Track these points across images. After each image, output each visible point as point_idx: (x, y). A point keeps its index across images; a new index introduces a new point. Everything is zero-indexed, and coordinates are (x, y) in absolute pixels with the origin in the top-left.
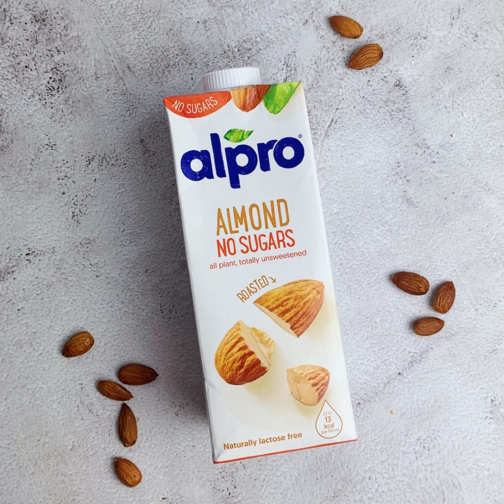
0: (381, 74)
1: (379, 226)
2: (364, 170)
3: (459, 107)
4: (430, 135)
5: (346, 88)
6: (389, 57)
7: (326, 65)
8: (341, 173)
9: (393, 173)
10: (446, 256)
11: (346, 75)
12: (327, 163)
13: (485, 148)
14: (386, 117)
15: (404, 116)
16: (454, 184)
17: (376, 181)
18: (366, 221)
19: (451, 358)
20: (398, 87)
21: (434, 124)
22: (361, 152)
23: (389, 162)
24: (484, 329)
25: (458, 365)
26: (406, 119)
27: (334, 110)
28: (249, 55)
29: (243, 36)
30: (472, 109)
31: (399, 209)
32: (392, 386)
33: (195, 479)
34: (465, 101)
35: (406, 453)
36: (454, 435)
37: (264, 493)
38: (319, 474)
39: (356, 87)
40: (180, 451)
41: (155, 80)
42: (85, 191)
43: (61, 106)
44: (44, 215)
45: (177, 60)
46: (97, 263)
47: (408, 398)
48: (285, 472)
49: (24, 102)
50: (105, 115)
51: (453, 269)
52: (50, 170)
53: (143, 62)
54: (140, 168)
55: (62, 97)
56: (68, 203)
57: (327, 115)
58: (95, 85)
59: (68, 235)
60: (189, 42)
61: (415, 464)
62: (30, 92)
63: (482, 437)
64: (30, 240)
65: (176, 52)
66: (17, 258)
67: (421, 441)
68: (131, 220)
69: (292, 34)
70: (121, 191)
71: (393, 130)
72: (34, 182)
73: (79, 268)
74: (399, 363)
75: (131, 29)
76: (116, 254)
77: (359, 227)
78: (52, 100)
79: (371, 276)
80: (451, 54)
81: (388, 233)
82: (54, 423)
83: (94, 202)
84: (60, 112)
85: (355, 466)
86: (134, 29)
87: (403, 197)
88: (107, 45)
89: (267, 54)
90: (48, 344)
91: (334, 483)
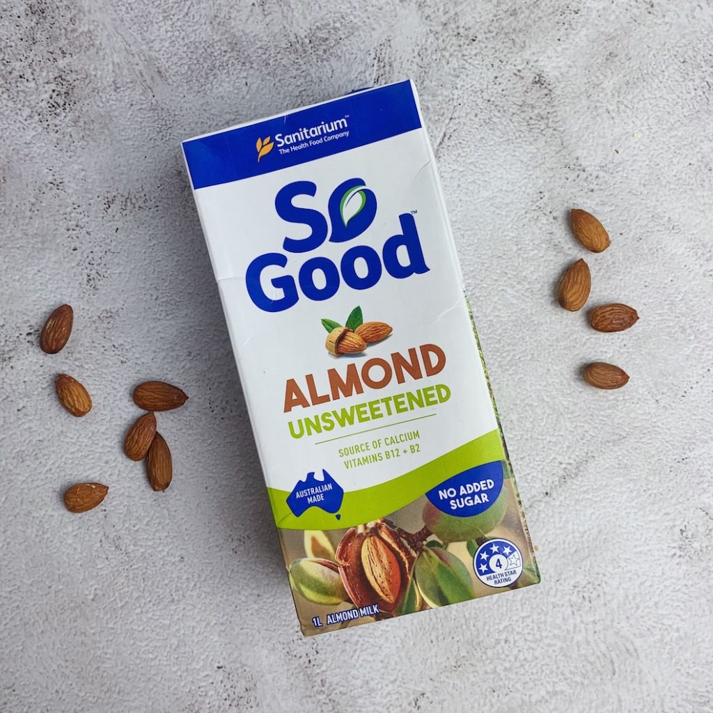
0: (513, 67)
2: (492, 205)
3: (628, 110)
4: (585, 151)
5: (464, 88)
6: (524, 42)
7: (434, 57)
9: (534, 208)
11: (463, 70)
14: (522, 128)
15: (548, 126)
16: (622, 221)
17: (509, 219)
18: (495, 278)
19: (621, 471)
20: (539, 85)
22: (487, 179)
24: (669, 429)
26: (551, 130)
27: (447, 121)
28: (324, 47)
30: (647, 112)
31: (543, 259)
32: (536, 511)
33: (261, 640)
34: (635, 100)
35: (558, 605)
36: (627, 579)
37: (357, 661)
38: (434, 634)
39: (477, 86)
40: (240, 602)
41: (196, 88)
42: (103, 245)
43: (69, 130)
44: (50, 279)
45: (225, 59)
46: (122, 345)
47: (560, 528)
48: (387, 632)
49: (18, 125)
50: (128, 139)
51: (622, 344)
52: (57, 218)
53: (179, 63)
54: (177, 211)
55: (70, 116)
56: (81, 263)
57: (437, 128)
58: (115, 98)
59: (82, 307)
60: (241, 33)
61: (571, 621)
62: (27, 112)
63: (667, 583)
64: (31, 314)
65: (224, 48)
66: (15, 338)
68: (167, 284)
70: (152, 244)
71: (532, 147)
72: (36, 234)
73: (98, 352)
74: (546, 479)
75: (161, 18)
78: (57, 122)
81: (528, 294)
82: (69, 563)
83: (116, 260)
84: (67, 137)
85: (485, 623)
86: (165, 18)
87: (549, 241)
88: (130, 42)
89: (350, 44)
91: (456, 646)
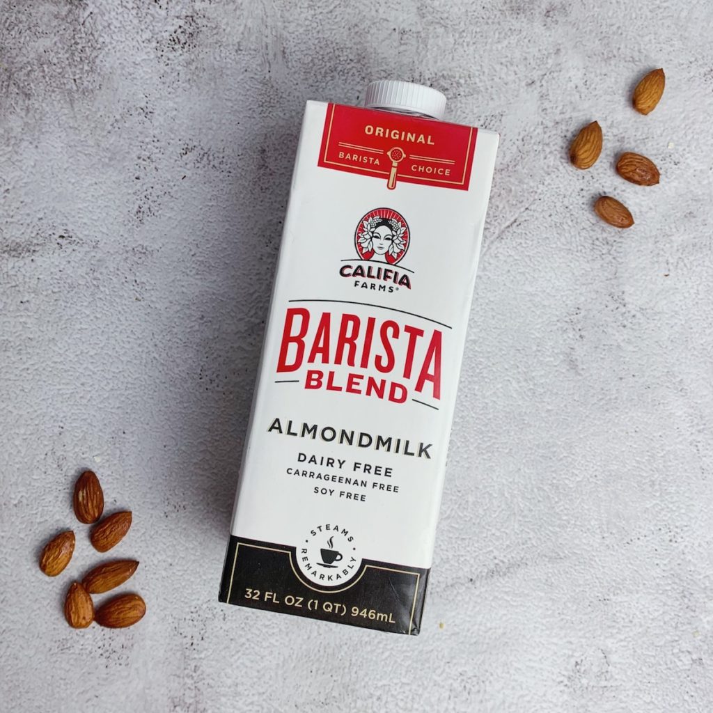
1: (521, 379)
8: (500, 292)
10: (593, 453)
12: (487, 273)
13: (697, 335)
21: (644, 277)
23: (568, 302)
25: (551, 599)
29: (444, 70)
67: (464, 678)
69: (507, 92)
76: (173, 281)
77: (494, 370)
79: (486, 439)
80: (701, 197)
90: (42, 360)
